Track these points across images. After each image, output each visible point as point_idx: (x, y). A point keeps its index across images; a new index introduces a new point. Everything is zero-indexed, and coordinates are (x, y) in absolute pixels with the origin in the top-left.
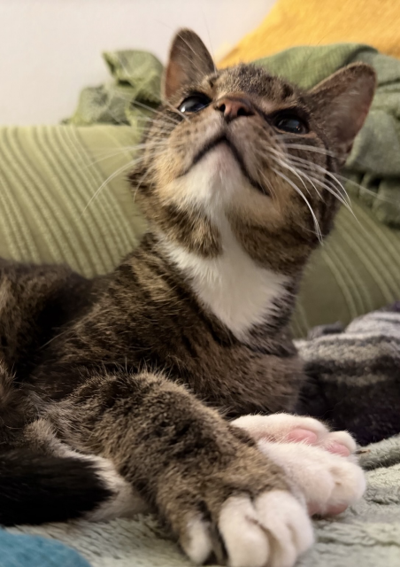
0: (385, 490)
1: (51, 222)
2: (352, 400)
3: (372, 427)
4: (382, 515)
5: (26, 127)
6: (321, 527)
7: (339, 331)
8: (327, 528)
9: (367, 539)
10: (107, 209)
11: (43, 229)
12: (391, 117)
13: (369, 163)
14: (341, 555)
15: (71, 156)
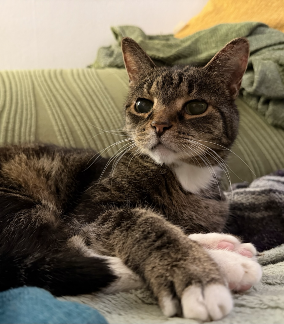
0: (272, 277)
1: (81, 124)
2: (253, 226)
3: (265, 241)
4: (271, 291)
5: (67, 69)
6: (237, 298)
7: (246, 187)
8: (240, 298)
9: (263, 305)
10: (113, 116)
11: (77, 127)
12: (276, 64)
13: (263, 91)
14: (248, 314)
15: (93, 86)
